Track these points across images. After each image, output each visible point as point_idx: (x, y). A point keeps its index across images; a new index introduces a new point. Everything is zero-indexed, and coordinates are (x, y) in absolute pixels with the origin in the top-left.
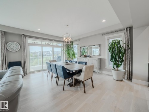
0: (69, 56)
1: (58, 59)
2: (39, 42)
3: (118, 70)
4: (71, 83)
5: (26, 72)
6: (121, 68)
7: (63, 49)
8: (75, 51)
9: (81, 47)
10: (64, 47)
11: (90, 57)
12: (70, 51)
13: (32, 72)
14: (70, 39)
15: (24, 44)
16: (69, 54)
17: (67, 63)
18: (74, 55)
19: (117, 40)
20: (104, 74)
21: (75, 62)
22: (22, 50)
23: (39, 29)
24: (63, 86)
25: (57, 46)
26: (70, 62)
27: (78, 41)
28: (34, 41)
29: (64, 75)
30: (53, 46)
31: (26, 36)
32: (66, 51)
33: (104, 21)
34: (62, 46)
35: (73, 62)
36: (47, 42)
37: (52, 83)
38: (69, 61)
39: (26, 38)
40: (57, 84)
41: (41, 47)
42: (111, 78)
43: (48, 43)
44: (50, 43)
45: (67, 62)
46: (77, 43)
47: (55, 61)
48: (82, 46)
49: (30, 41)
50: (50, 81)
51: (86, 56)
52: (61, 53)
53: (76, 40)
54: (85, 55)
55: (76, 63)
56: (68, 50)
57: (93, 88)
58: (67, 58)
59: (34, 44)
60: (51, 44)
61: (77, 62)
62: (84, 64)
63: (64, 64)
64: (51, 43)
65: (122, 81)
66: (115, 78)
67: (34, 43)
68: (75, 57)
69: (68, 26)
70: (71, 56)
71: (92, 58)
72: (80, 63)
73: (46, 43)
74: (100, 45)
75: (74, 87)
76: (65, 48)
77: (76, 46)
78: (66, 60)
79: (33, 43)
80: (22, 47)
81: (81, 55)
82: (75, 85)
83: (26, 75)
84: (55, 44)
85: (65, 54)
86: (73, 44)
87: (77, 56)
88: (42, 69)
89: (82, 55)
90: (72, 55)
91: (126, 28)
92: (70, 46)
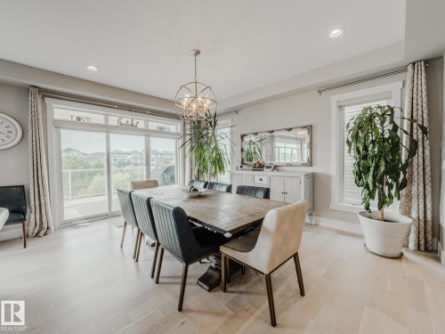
0: (201, 167)
1: (166, 176)
2: (96, 116)
3: (386, 217)
4: (211, 271)
5: (45, 226)
6: (394, 210)
7: (181, 142)
8: (221, 147)
9: (243, 137)
10: (185, 135)
11: (276, 168)
12: (205, 148)
13: (71, 224)
14: (208, 102)
15: (35, 122)
16: (201, 158)
17: (196, 194)
18: (218, 163)
19: (380, 107)
20: (325, 228)
21: (224, 189)
22: (30, 143)
23: (92, 68)
24: (178, 288)
25: (161, 132)
26: (205, 187)
27: (235, 116)
28: (76, 114)
29: (181, 245)
30: (148, 133)
31: (46, 94)
32: (192, 149)
33: (336, 33)
34: (179, 131)
35: (217, 188)
36: (127, 118)
37: (138, 268)
38: (202, 184)
39: (46, 99)
40: (156, 275)
41: (105, 134)
42: (356, 245)
43: (130, 120)
44: (135, 122)
45: (195, 190)
46: (229, 121)
47: (155, 184)
48: (244, 133)
49: (60, 111)
50: (132, 261)
51: (260, 167)
52: (174, 157)
53: (227, 113)
54: (254, 162)
55: (229, 190)
56: (201, 146)
57: (302, 293)
58: (195, 173)
59: (79, 124)
60: (141, 125)
61: (234, 190)
62: (261, 194)
63: (186, 196)
64: (141, 121)
65: (400, 257)
66: (374, 245)
67: (79, 119)
68: (221, 168)
69: (198, 53)
70: (209, 164)
71: (283, 171)
72: (242, 191)
73: (124, 121)
74: (311, 126)
75: (225, 291)
76: (188, 137)
77: (227, 130)
78: (192, 181)
79: (74, 119)
80: (30, 133)
81: (243, 163)
82: (228, 280)
83: (45, 234)
84: (154, 124)
85: (187, 160)
86: (215, 123)
87: (228, 167)
88: (107, 211)
89: (245, 162)
90: (213, 162)
91: (414, 64)
92: (205, 132)
